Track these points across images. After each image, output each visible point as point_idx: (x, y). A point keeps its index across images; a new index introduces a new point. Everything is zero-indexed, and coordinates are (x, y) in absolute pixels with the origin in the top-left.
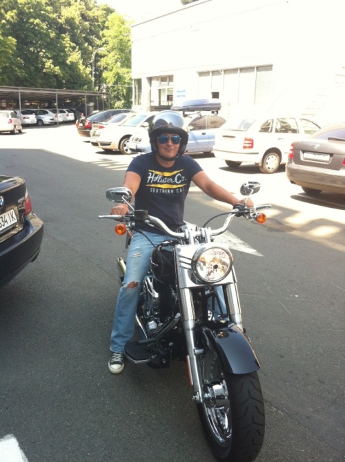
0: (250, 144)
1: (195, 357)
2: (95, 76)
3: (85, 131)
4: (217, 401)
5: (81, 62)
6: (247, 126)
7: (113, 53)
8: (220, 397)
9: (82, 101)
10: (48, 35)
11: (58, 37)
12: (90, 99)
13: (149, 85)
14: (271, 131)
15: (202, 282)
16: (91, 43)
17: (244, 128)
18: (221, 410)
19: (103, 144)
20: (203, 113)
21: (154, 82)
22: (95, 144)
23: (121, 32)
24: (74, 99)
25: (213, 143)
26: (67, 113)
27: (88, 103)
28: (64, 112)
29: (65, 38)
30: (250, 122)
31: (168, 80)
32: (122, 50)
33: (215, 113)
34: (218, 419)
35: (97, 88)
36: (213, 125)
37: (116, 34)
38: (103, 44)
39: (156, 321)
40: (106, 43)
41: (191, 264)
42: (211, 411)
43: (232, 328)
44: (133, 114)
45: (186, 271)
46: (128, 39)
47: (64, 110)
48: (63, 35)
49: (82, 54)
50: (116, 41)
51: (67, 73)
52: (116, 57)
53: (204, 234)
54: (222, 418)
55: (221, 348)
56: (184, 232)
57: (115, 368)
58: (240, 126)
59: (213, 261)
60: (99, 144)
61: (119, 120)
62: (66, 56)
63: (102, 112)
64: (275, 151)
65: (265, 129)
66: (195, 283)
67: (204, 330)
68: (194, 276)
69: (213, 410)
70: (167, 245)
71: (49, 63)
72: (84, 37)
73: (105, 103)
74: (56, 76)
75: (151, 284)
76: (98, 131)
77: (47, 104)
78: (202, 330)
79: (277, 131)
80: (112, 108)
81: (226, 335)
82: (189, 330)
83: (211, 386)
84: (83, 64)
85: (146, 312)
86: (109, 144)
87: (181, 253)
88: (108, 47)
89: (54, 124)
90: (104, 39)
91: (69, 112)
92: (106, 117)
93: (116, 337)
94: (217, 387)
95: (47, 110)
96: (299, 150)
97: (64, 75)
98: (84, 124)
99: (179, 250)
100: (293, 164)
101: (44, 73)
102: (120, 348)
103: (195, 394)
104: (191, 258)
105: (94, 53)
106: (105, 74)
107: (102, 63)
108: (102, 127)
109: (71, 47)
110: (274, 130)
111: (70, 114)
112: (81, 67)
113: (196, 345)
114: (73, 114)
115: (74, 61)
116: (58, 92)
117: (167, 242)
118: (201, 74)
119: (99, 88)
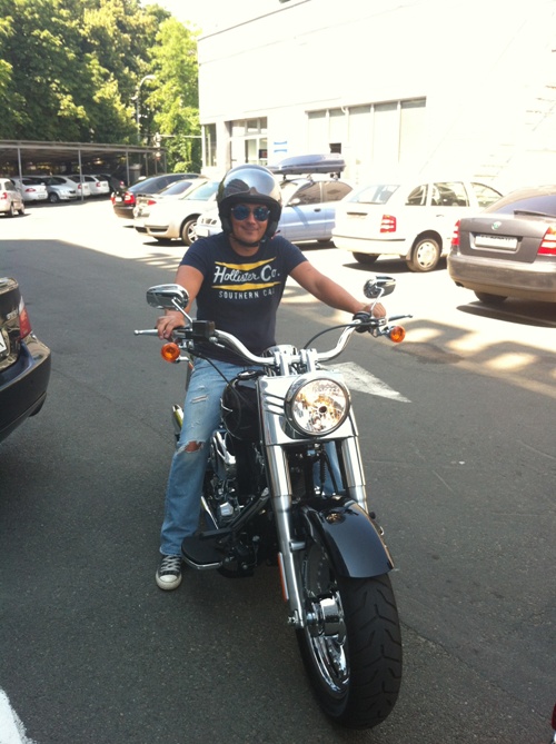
0: (391, 224)
1: (291, 555)
2: (142, 120)
3: (126, 210)
4: (328, 625)
5: (118, 98)
6: (386, 196)
7: (169, 84)
8: (332, 619)
9: (121, 162)
10: (63, 56)
11: (81, 58)
12: (135, 158)
13: (228, 134)
14: (425, 204)
15: (303, 434)
16: (134, 68)
17: (381, 199)
18: (333, 640)
19: (153, 230)
20: (316, 177)
21: (237, 130)
22: (142, 230)
23: (182, 49)
24: (108, 158)
25: (332, 225)
26: (97, 181)
27: (130, 165)
28: (93, 180)
29: (91, 60)
30: (391, 189)
31: (259, 125)
32: (184, 79)
33: (335, 176)
34: (329, 654)
35: (145, 141)
36: (334, 196)
37: (174, 52)
38: (154, 69)
39: (232, 503)
40: (158, 67)
41: (284, 407)
42: (319, 641)
43: (350, 508)
44: (204, 180)
45: (276, 418)
46: (193, 60)
47: (93, 177)
48: (88, 55)
49: (120, 86)
50: (174, 63)
51: (95, 116)
52: (175, 89)
53: (305, 360)
54: (335, 653)
55: (332, 539)
56: (273, 356)
57: (167, 581)
58: (375, 197)
59: (319, 401)
60: (148, 229)
61: (181, 191)
62: (94, 88)
63: (151, 179)
64: (431, 236)
65: (416, 200)
66: (291, 438)
67: (306, 511)
68: (290, 426)
69: (321, 639)
70: (246, 378)
71: (66, 101)
72: (122, 59)
73: (158, 164)
74: (78, 121)
75: (223, 442)
76: (146, 208)
77: (66, 167)
78: (303, 512)
79: (434, 203)
80: (169, 172)
81: (341, 519)
82: (281, 511)
83: (317, 601)
84: (122, 102)
85: (217, 490)
86: (164, 230)
87: (267, 390)
88: (162, 74)
89: (76, 200)
90: (154, 62)
91: (101, 180)
92: (159, 187)
93: (168, 530)
94: (327, 603)
95: (65, 178)
96: (467, 231)
97: (91, 120)
98: (123, 198)
99: (265, 384)
100: (459, 254)
101: (60, 117)
102: (175, 548)
103: (292, 614)
104: (284, 396)
105: (140, 84)
106: (157, 118)
107: (153, 98)
108: (151, 203)
109: (100, 74)
110: (429, 201)
111: (102, 183)
112: (119, 106)
113: (292, 536)
114: (106, 182)
115: (107, 96)
116: (82, 148)
117: (247, 374)
118: (312, 114)
119: (149, 141)
